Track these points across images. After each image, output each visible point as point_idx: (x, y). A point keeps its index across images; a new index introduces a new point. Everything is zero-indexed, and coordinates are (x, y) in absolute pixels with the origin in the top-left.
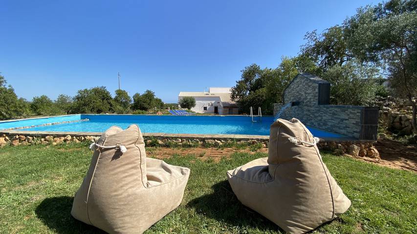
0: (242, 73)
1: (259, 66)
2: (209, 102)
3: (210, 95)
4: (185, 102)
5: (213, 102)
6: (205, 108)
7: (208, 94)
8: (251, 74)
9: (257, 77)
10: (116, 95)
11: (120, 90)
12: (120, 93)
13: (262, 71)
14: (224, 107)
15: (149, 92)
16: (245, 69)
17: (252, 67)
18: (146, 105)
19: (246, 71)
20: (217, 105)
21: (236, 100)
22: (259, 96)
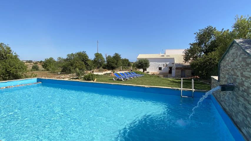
0: (196, 35)
1: (215, 28)
2: (164, 63)
3: (165, 57)
4: (140, 63)
5: (168, 63)
6: (160, 69)
7: (164, 56)
8: (206, 36)
9: (213, 38)
10: (95, 57)
11: (98, 53)
12: (98, 55)
13: (218, 33)
14: (177, 69)
15: (116, 54)
16: (198, 32)
17: (207, 29)
18: (114, 65)
19: (200, 33)
20: (171, 66)
21: (190, 61)
22: (211, 59)
